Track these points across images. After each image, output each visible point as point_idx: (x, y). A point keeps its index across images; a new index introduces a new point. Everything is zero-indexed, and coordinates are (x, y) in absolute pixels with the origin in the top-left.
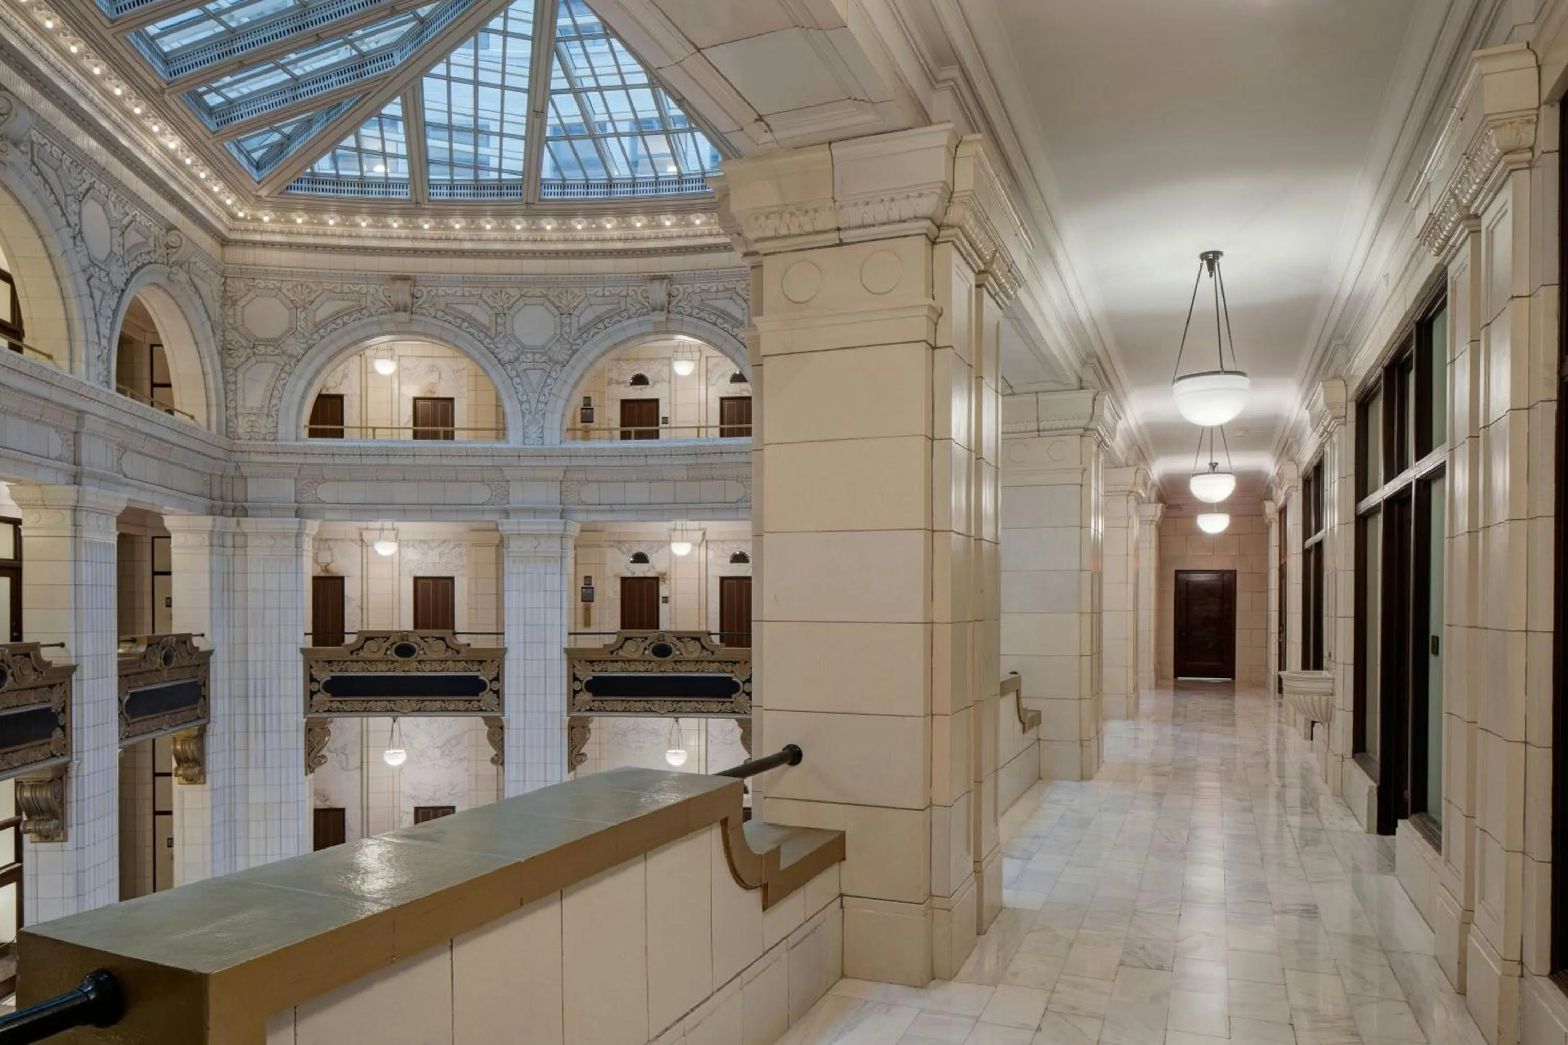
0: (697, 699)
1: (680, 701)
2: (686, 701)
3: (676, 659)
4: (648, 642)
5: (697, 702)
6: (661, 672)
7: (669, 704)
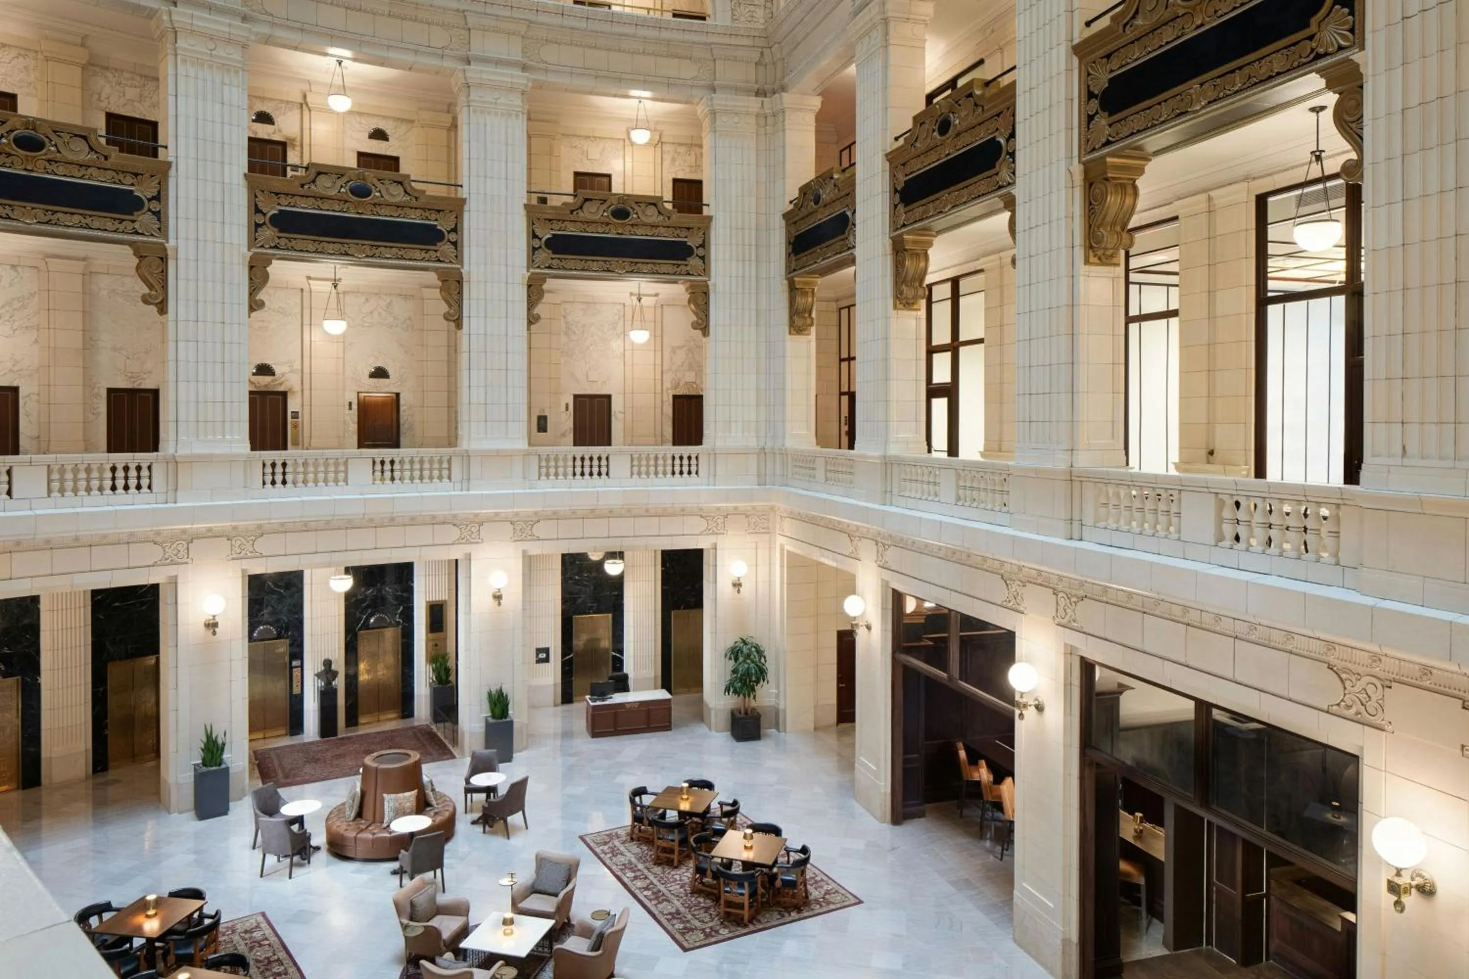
0: (400, 245)
1: (379, 246)
2: (386, 247)
3: (376, 201)
4: (344, 179)
5: (399, 248)
6: (358, 213)
7: (368, 248)
